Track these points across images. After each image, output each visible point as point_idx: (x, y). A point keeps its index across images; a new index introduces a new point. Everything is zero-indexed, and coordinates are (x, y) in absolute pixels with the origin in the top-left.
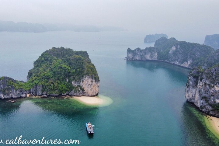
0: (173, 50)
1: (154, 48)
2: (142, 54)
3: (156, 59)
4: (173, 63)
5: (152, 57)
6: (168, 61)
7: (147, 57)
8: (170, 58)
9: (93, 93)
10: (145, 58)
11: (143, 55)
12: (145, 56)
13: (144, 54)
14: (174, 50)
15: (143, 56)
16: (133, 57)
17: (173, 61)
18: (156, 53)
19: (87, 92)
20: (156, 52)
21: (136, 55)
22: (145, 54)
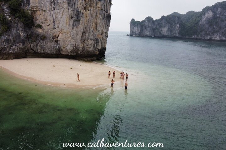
0: (207, 18)
1: (176, 17)
2: (154, 27)
3: (178, 35)
4: (208, 38)
5: (171, 31)
6: (198, 36)
7: (163, 32)
8: (202, 31)
9: (84, 41)
10: (160, 33)
11: (156, 28)
12: (161, 29)
13: (158, 27)
14: (209, 17)
15: (156, 30)
16: (140, 32)
17: (208, 35)
18: (178, 26)
19: (51, 34)
20: (178, 23)
21: (146, 28)
22: (161, 27)
